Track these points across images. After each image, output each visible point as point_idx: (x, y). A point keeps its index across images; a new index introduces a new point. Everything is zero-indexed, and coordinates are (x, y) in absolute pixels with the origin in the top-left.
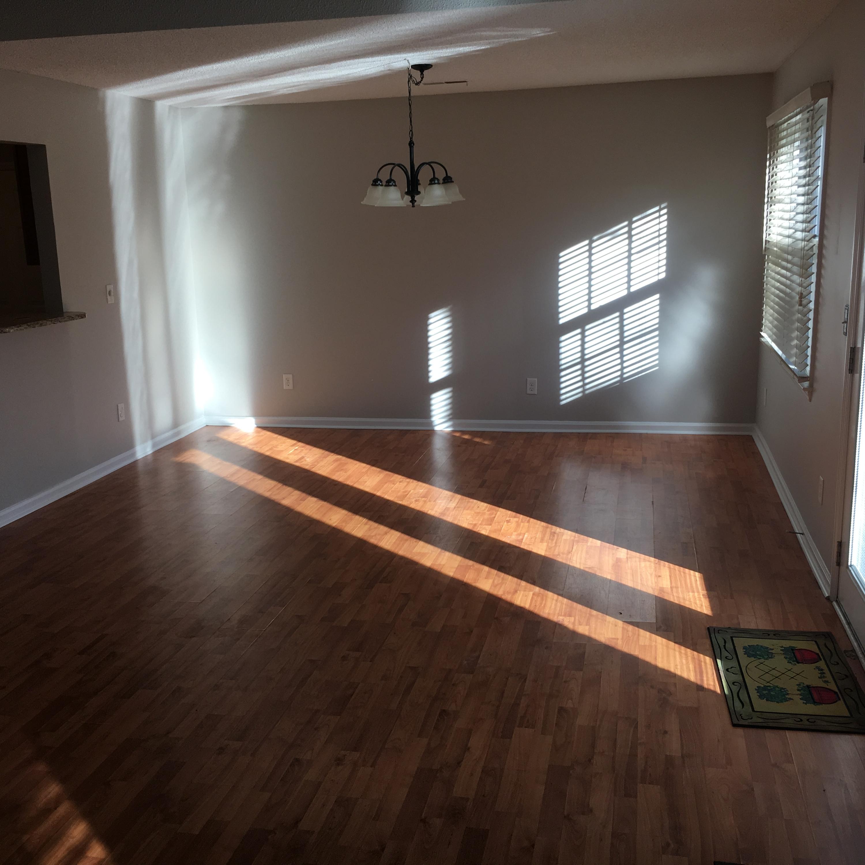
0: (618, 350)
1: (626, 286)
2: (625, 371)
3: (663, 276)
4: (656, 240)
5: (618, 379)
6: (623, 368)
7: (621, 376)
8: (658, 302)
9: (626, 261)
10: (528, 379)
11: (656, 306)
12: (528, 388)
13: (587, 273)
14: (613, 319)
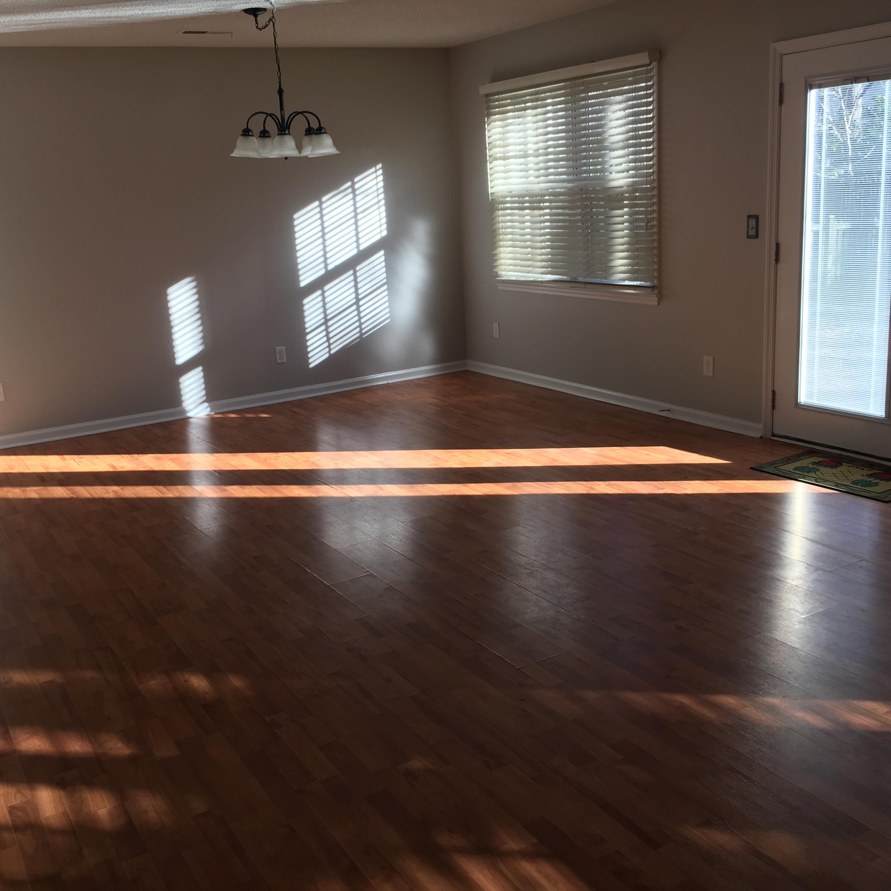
0: (354, 307)
1: (355, 245)
2: (363, 326)
3: (385, 233)
4: (376, 200)
5: (358, 335)
6: (361, 324)
7: (360, 331)
8: (383, 258)
9: (353, 221)
10: (276, 348)
11: (382, 262)
12: (278, 357)
13: (320, 234)
14: (347, 278)
